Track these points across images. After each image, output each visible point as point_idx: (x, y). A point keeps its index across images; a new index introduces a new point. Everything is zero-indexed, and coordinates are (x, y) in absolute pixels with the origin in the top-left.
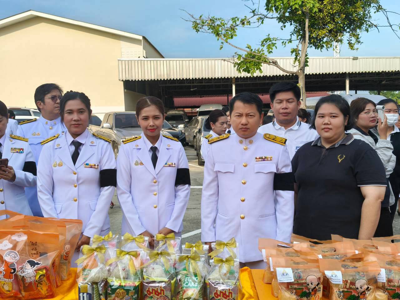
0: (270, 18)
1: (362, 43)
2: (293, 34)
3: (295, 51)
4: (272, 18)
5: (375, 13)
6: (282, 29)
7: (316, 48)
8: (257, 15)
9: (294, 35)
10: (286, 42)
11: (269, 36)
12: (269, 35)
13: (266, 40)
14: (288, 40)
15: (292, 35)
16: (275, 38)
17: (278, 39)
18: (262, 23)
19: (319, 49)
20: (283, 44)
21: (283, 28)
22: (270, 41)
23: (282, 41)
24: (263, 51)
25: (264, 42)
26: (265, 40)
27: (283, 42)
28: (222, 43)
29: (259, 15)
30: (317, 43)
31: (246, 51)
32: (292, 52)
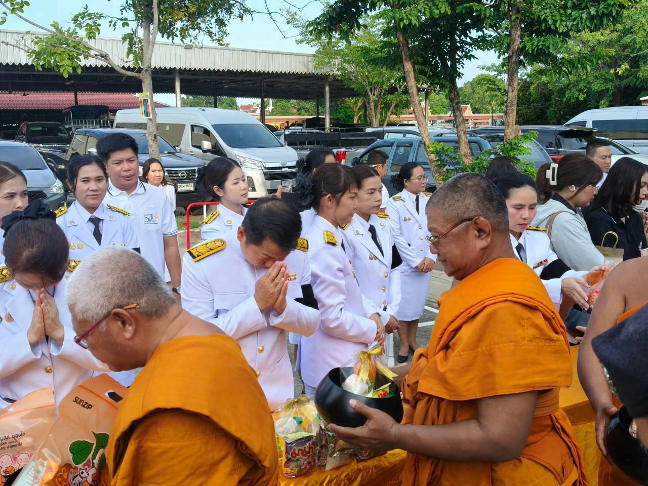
1: (229, 34)
2: (124, 8)
3: (130, 38)
7: (163, 36)
9: (126, 11)
10: (116, 22)
11: (86, 9)
12: (87, 6)
13: (83, 15)
14: (120, 19)
15: (124, 11)
16: (97, 14)
17: (103, 15)
19: (170, 38)
20: (110, 25)
22: (90, 19)
23: (110, 19)
24: (76, 33)
25: (79, 19)
26: (80, 14)
27: (111, 22)
28: (5, 13)
30: (166, 30)
31: (49, 31)
32: (124, 39)
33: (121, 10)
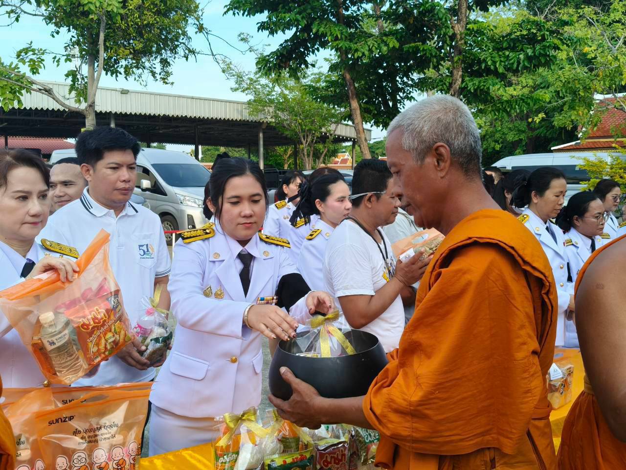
0: (30, 14)
2: (69, 46)
3: (73, 74)
4: (35, 15)
5: (196, 33)
6: (53, 36)
7: (107, 74)
8: (7, 5)
9: (70, 48)
10: (59, 59)
11: (30, 45)
12: (31, 42)
13: (26, 51)
14: (63, 55)
15: (68, 48)
16: (41, 49)
17: (47, 51)
18: (17, 20)
19: (114, 75)
20: (54, 61)
21: (55, 34)
22: (34, 54)
23: (54, 55)
24: (19, 68)
25: (23, 54)
26: (24, 50)
27: (55, 58)
29: (11, 5)
30: (110, 68)
32: (67, 75)
33: (65, 47)
